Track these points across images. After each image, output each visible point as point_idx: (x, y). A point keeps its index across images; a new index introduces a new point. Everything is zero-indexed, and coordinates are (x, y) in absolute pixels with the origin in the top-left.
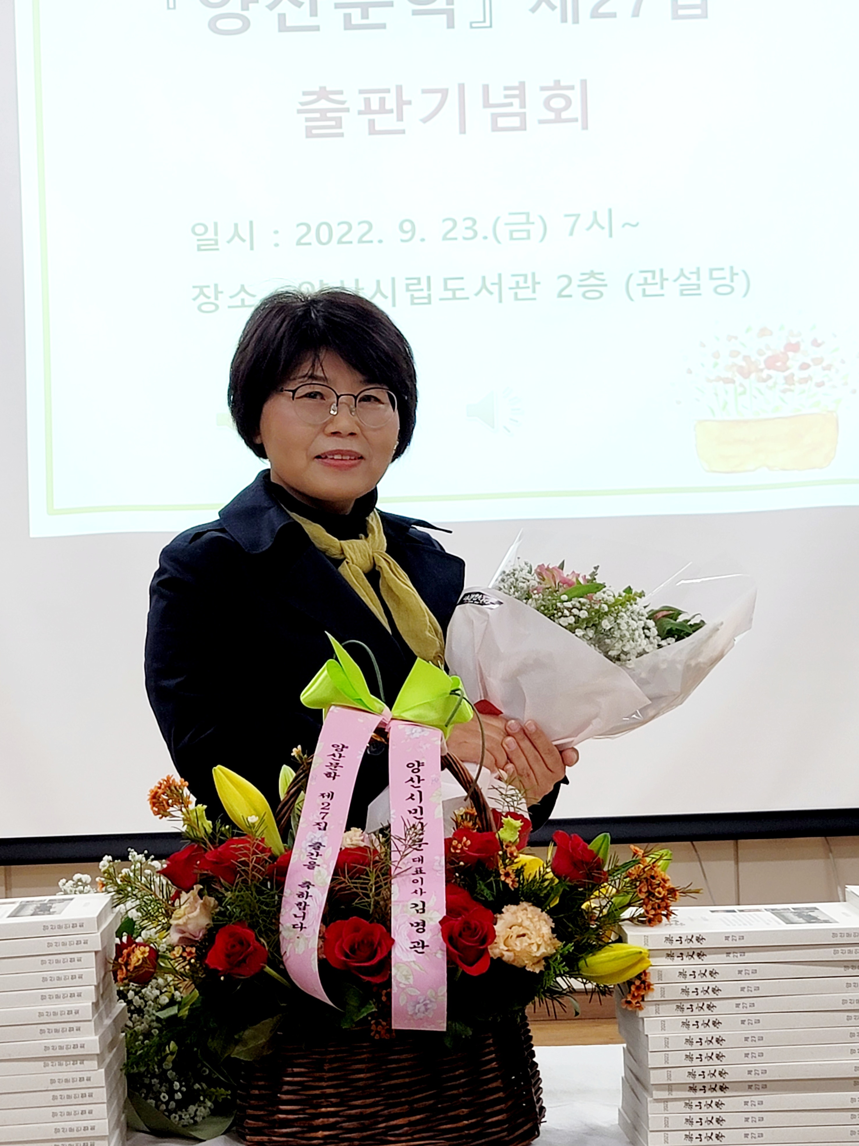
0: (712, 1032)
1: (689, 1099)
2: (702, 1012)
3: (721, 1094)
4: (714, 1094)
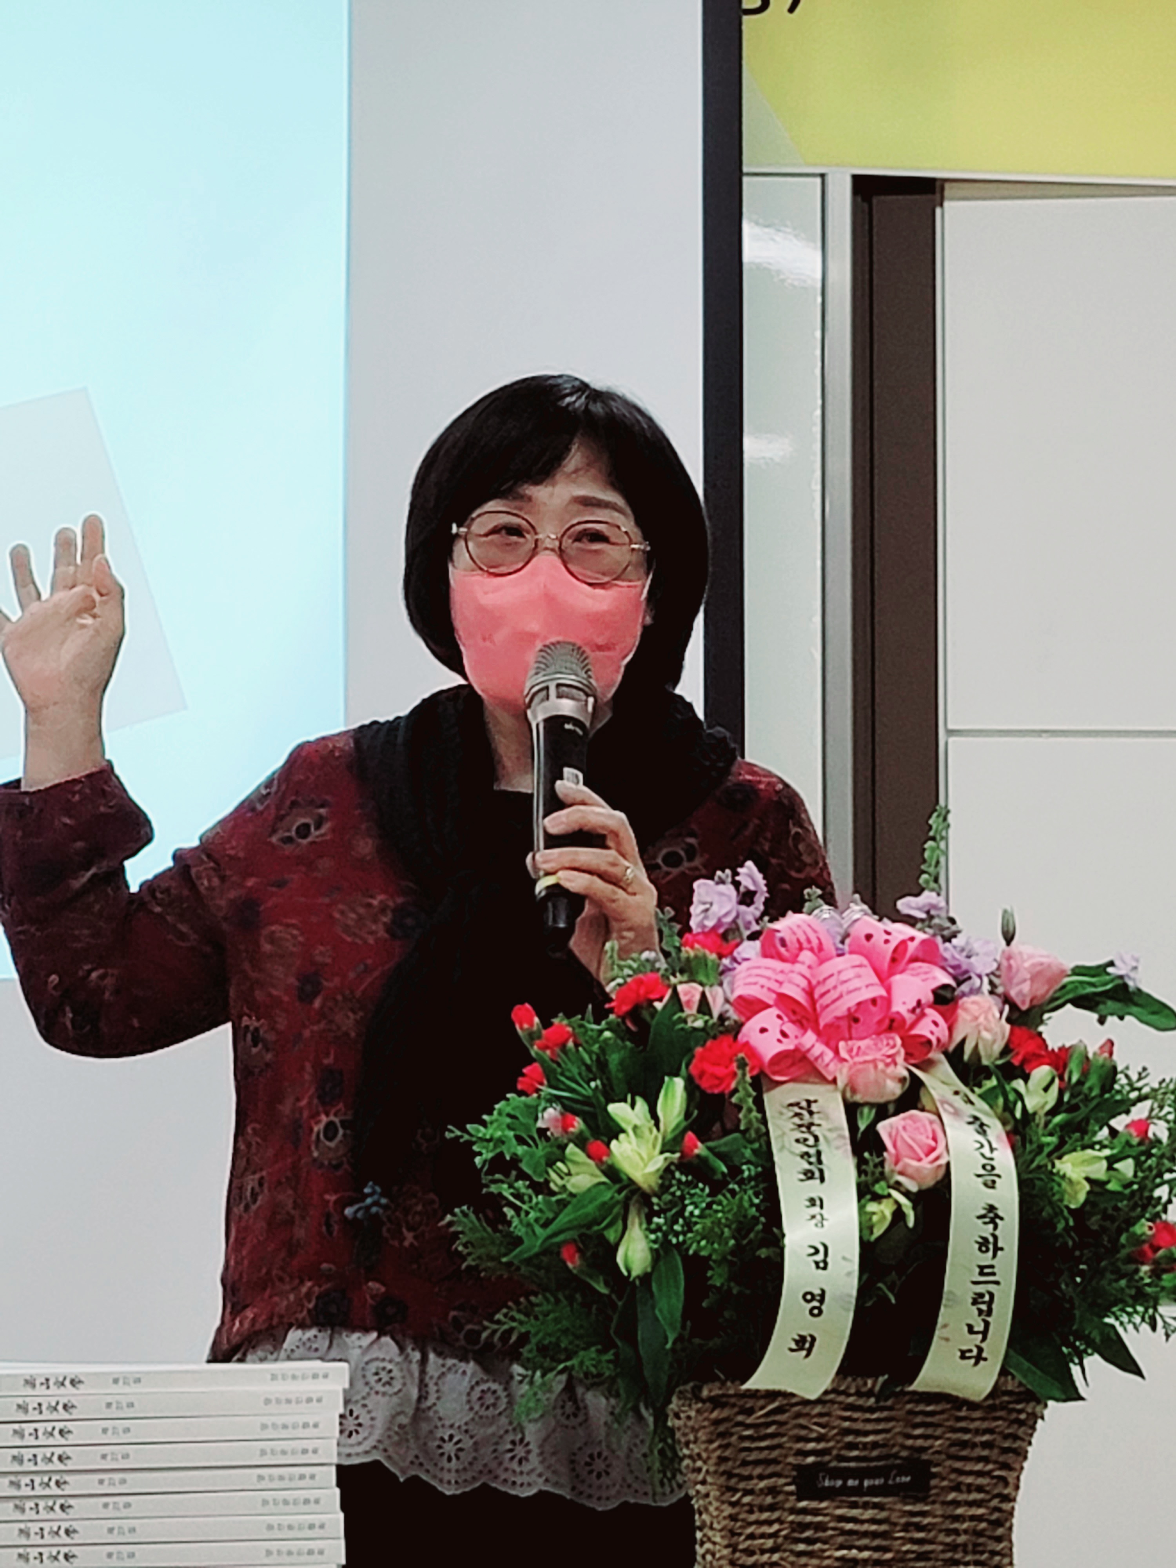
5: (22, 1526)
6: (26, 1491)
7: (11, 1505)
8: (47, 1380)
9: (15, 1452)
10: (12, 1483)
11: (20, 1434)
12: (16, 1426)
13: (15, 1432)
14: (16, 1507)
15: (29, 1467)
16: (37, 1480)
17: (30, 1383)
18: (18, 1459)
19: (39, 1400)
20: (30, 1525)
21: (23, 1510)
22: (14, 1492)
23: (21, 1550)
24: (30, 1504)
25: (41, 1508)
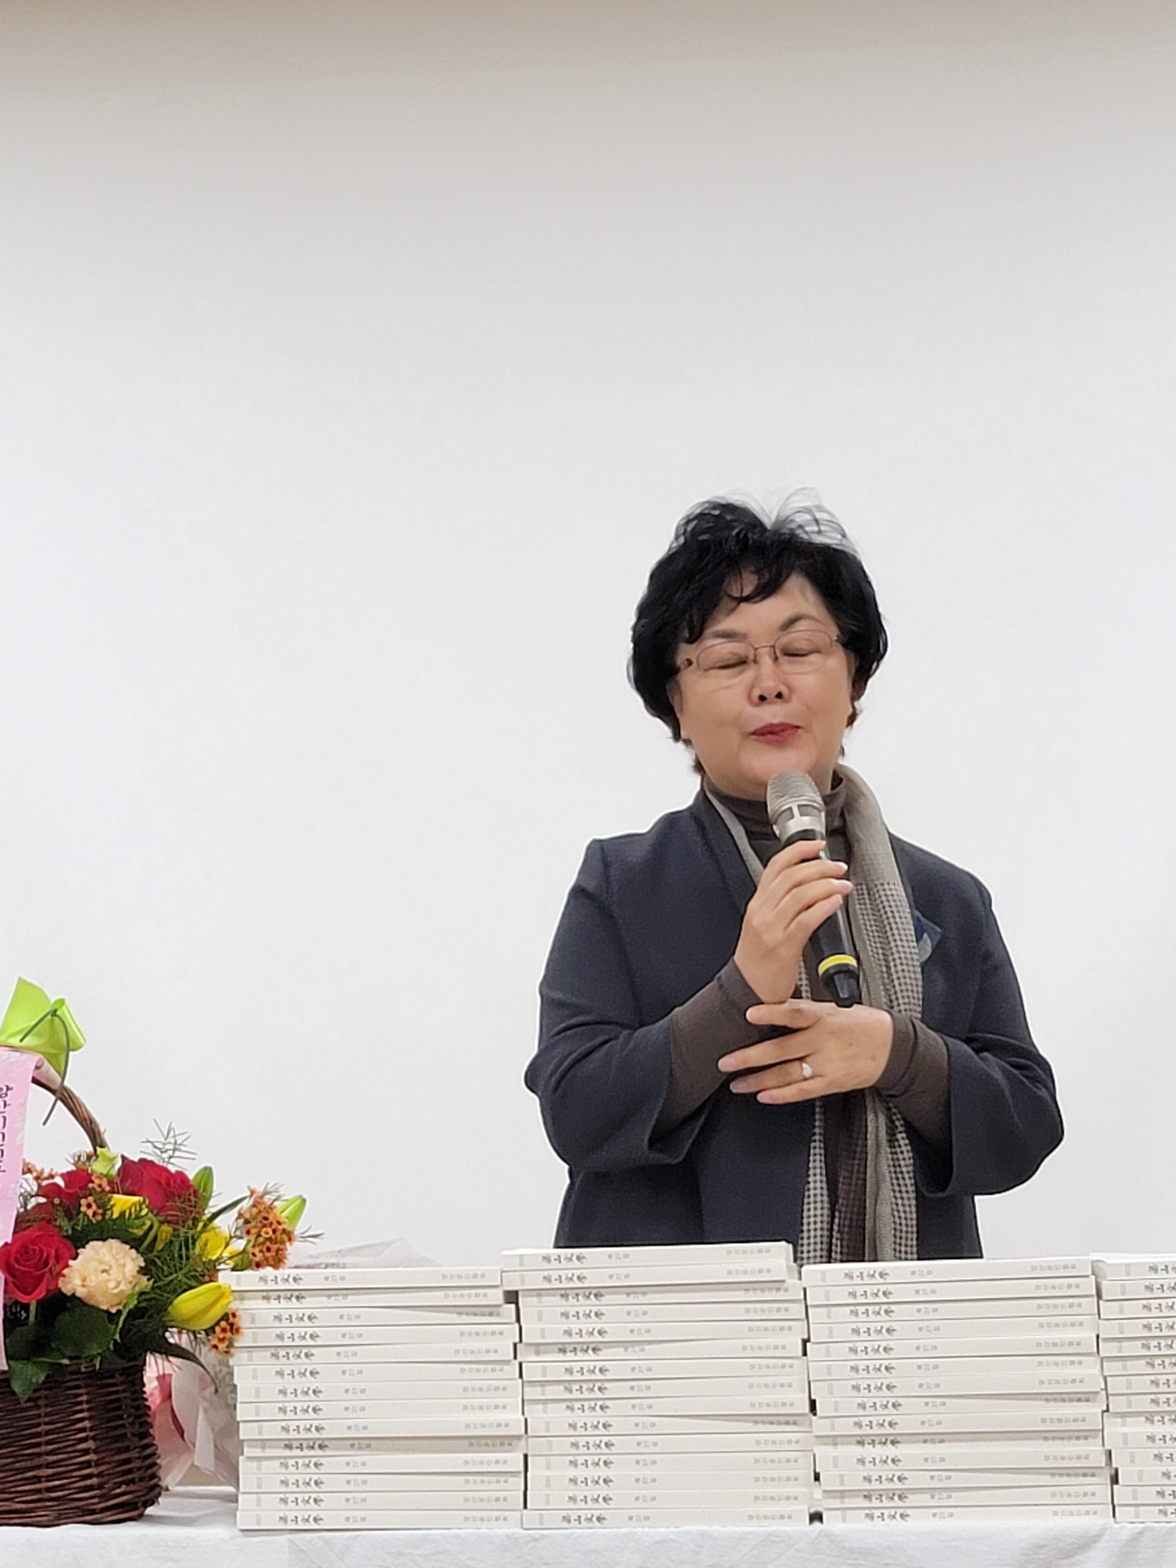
0: (310, 1383)
1: (285, 1457)
2: (299, 1361)
3: (320, 1452)
4: (312, 1453)
5: (1153, 1378)
6: (1156, 1352)
7: (1143, 1362)
8: (1166, 1267)
9: (1145, 1322)
10: (1143, 1345)
11: (1147, 1308)
12: (1145, 1302)
13: (1145, 1306)
14: (1148, 1363)
15: (1157, 1333)
16: (1163, 1343)
17: (1154, 1269)
18: (1148, 1327)
19: (1162, 1282)
20: (1159, 1377)
21: (1153, 1365)
22: (1145, 1352)
23: (1153, 1397)
24: (1158, 1361)
25: (1166, 1364)
